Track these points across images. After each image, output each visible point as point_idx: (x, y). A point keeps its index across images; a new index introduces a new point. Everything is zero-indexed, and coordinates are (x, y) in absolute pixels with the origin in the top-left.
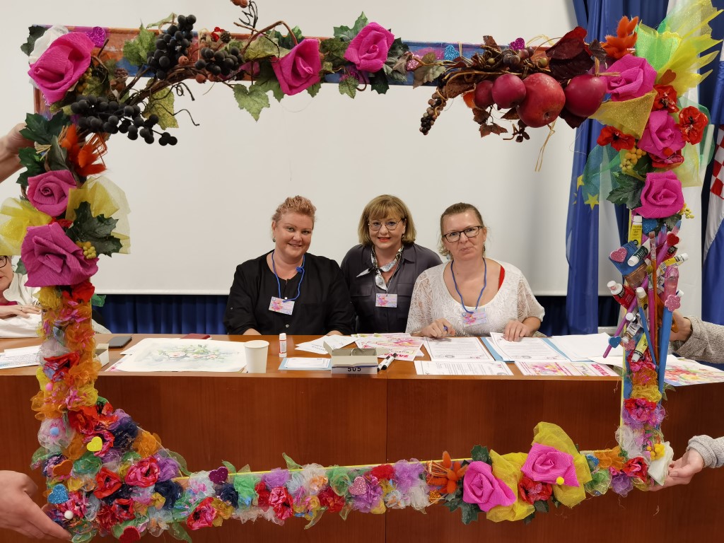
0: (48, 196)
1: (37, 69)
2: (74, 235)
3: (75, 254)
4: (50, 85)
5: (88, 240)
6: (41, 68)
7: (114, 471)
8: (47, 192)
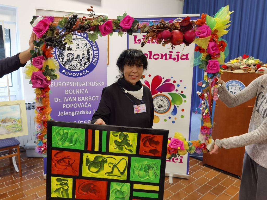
2: (45, 74)
3: (45, 79)
4: (38, 33)
5: (48, 75)
6: (36, 28)
8: (37, 62)
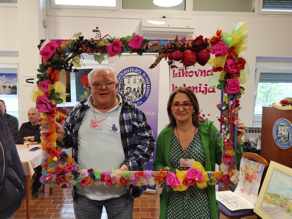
0: (44, 87)
1: (42, 53)
2: (50, 98)
3: (50, 103)
4: (45, 56)
6: (43, 52)
7: (60, 167)
8: (44, 86)
